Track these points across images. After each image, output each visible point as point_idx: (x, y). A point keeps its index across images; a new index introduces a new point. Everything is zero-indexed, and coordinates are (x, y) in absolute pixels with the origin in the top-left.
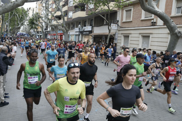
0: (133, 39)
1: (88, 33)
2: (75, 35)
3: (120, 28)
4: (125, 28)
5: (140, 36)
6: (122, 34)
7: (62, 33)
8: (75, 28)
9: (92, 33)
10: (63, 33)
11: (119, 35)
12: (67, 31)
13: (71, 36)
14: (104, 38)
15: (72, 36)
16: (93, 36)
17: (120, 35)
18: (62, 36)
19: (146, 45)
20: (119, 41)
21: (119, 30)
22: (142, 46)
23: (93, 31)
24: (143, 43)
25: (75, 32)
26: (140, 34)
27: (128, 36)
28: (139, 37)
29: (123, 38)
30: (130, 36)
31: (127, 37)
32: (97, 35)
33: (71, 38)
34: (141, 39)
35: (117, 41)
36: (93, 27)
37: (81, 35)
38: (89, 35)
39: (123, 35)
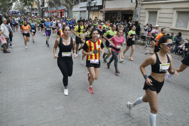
0: (162, 16)
1: (97, 8)
2: (79, 12)
3: (144, 2)
4: (152, 1)
5: (175, 12)
6: (146, 9)
7: (62, 10)
8: (80, 3)
9: (102, 9)
10: (64, 10)
11: (141, 10)
12: (71, 7)
13: (74, 13)
14: (120, 15)
15: (76, 13)
16: (104, 12)
17: (143, 11)
18: (62, 13)
19: (183, 24)
20: (142, 19)
21: (142, 4)
22: (176, 25)
23: (104, 6)
24: (178, 21)
25: (79, 8)
26: (174, 9)
27: (156, 12)
28: (173, 14)
29: (147, 15)
30: (159, 12)
31: (153, 13)
32: (110, 11)
33: (74, 15)
34: (175, 16)
35: (138, 18)
36: (104, 1)
37: (87, 12)
38: (98, 11)
39: (148, 11)
